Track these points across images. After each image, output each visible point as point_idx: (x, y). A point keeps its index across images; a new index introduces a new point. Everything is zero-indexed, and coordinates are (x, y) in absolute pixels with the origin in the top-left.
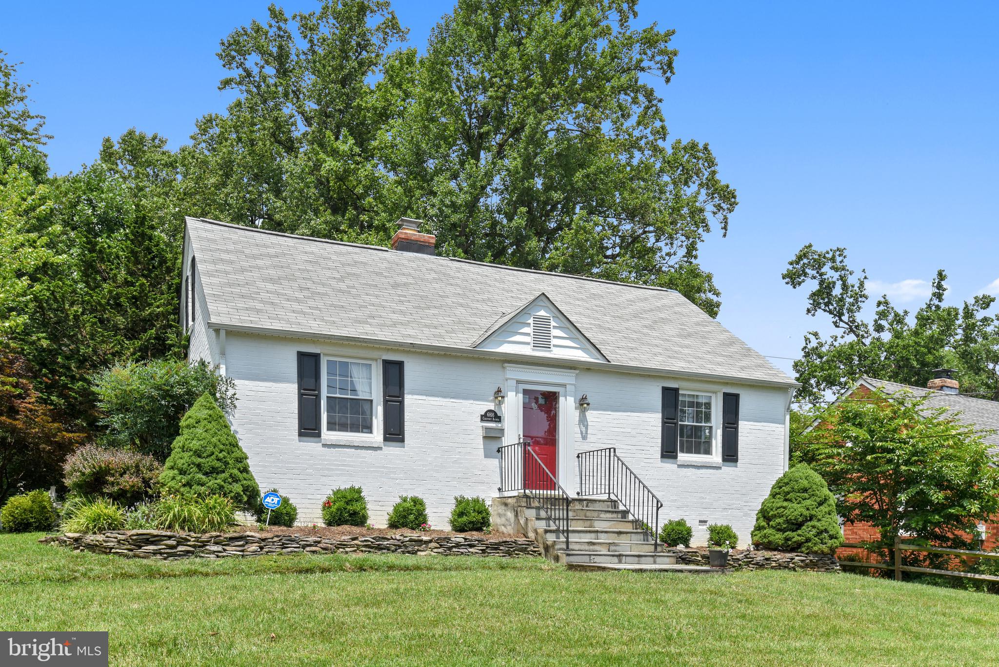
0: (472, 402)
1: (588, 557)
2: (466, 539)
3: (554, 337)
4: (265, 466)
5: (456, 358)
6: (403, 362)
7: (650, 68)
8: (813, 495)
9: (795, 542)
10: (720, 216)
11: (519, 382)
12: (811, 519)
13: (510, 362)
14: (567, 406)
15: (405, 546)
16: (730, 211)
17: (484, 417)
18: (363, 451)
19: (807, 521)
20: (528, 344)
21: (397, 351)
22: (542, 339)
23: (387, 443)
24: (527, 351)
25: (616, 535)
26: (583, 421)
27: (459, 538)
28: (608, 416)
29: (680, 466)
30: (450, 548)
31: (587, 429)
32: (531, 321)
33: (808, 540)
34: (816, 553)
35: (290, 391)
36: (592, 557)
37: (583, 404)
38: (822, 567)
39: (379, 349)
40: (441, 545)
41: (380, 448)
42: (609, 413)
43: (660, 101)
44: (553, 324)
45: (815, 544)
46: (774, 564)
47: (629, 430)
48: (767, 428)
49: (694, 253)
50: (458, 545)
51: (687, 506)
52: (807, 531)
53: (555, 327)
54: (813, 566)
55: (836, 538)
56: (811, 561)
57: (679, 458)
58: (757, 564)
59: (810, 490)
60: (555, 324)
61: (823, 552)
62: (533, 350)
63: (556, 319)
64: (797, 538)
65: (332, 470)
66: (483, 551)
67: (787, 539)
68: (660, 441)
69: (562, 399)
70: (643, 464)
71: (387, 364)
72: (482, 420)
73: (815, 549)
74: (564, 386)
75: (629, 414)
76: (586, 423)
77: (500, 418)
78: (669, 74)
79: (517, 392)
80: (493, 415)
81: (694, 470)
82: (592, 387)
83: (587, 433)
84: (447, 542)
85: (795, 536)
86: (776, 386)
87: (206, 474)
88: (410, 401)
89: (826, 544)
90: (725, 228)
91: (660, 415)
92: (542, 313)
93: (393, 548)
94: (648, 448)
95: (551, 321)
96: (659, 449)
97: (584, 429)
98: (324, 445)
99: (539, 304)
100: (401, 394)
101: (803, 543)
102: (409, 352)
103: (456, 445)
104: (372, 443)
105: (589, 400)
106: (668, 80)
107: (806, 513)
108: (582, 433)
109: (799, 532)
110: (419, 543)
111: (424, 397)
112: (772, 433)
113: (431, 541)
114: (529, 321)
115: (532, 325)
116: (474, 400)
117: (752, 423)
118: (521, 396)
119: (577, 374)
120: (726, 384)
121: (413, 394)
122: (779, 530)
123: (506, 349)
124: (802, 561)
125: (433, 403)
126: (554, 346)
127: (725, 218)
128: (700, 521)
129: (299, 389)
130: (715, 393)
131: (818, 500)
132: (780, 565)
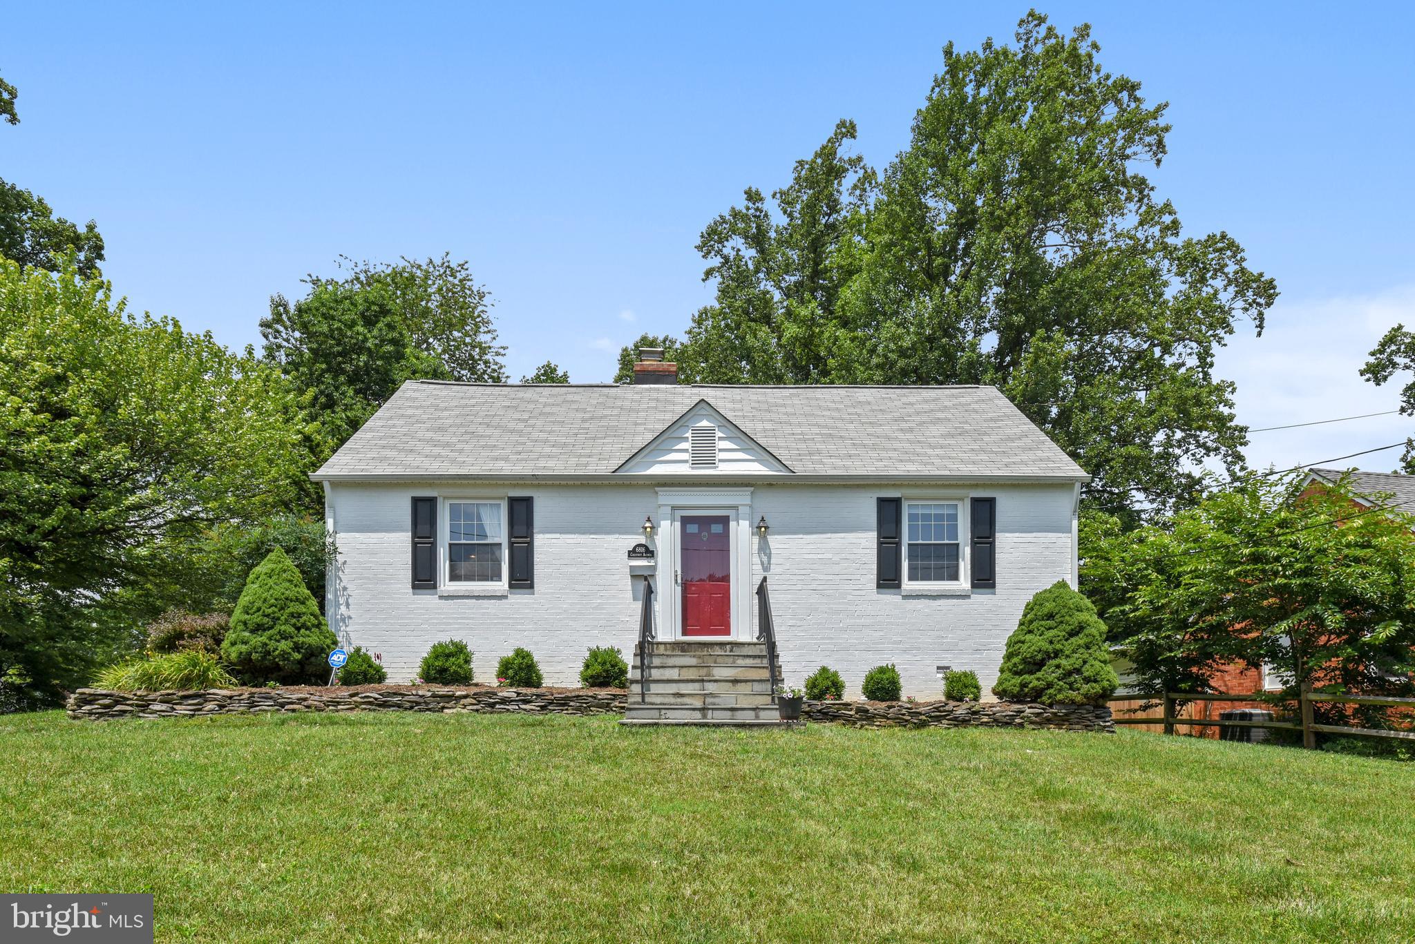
0: (617, 536)
1: (657, 711)
2: (518, 694)
3: (720, 450)
4: (376, 624)
5: (596, 486)
6: (532, 498)
7: (1135, 154)
8: (1062, 622)
9: (1033, 688)
10: (1254, 312)
11: (674, 508)
12: (1056, 656)
13: (665, 485)
14: (741, 533)
15: (425, 702)
16: (1269, 305)
17: (632, 554)
18: (485, 601)
19: (1050, 658)
20: (686, 461)
21: (524, 486)
22: (704, 455)
23: (513, 590)
24: (685, 470)
25: (730, 684)
26: (764, 548)
27: (510, 693)
28: (801, 541)
29: (905, 597)
30: (492, 705)
31: (769, 558)
32: (689, 435)
33: (1050, 685)
34: (1061, 703)
35: (403, 540)
36: (663, 712)
37: (762, 529)
38: (1078, 723)
39: (504, 485)
40: (479, 701)
41: (505, 597)
42: (801, 536)
43: (1152, 189)
44: (719, 434)
45: (1060, 691)
46: (985, 719)
47: (830, 556)
48: (1042, 540)
49: (1209, 360)
50: (504, 701)
51: (918, 649)
52: (1049, 673)
53: (720, 438)
54: (1059, 721)
55: (1095, 681)
56: (1055, 714)
57: (904, 586)
58: (955, 719)
59: (1057, 616)
60: (721, 435)
61: (1073, 702)
62: (693, 468)
63: (723, 429)
64: (1035, 683)
65: (450, 624)
66: (543, 708)
67: (1023, 685)
68: (875, 566)
69: (732, 524)
70: (850, 597)
71: (512, 501)
72: (629, 556)
73: (1060, 697)
74: (735, 508)
75: (829, 535)
76: (768, 552)
77: (652, 552)
78: (1160, 156)
79: (673, 520)
80: (643, 550)
81: (927, 601)
82: (774, 506)
83: (769, 563)
84: (490, 698)
85: (1033, 681)
86: (1055, 482)
87: (252, 632)
88: (540, 540)
89: (1078, 689)
90: (1261, 326)
91: (873, 535)
92: (705, 423)
93: (408, 705)
94: (859, 576)
95: (716, 431)
96: (874, 577)
97: (765, 559)
98: (441, 597)
99: (700, 413)
100: (529, 534)
101: (1043, 690)
102: (539, 486)
103: (597, 588)
104: (496, 591)
105: (769, 522)
106: (1159, 162)
107: (1050, 648)
108: (762, 564)
109: (1039, 674)
110: (447, 700)
111: (558, 536)
112: (1051, 545)
113: (466, 697)
114: (686, 435)
115: (690, 439)
116: (620, 534)
117: (1017, 535)
118: (678, 524)
119: (752, 493)
120: (976, 486)
121: (543, 533)
122: (1016, 673)
123: (657, 470)
124: (1038, 715)
125: (569, 541)
126: (720, 461)
127: (1261, 315)
128: (938, 668)
129: (413, 538)
130: (962, 499)
131: (1069, 628)
132: (996, 720)
